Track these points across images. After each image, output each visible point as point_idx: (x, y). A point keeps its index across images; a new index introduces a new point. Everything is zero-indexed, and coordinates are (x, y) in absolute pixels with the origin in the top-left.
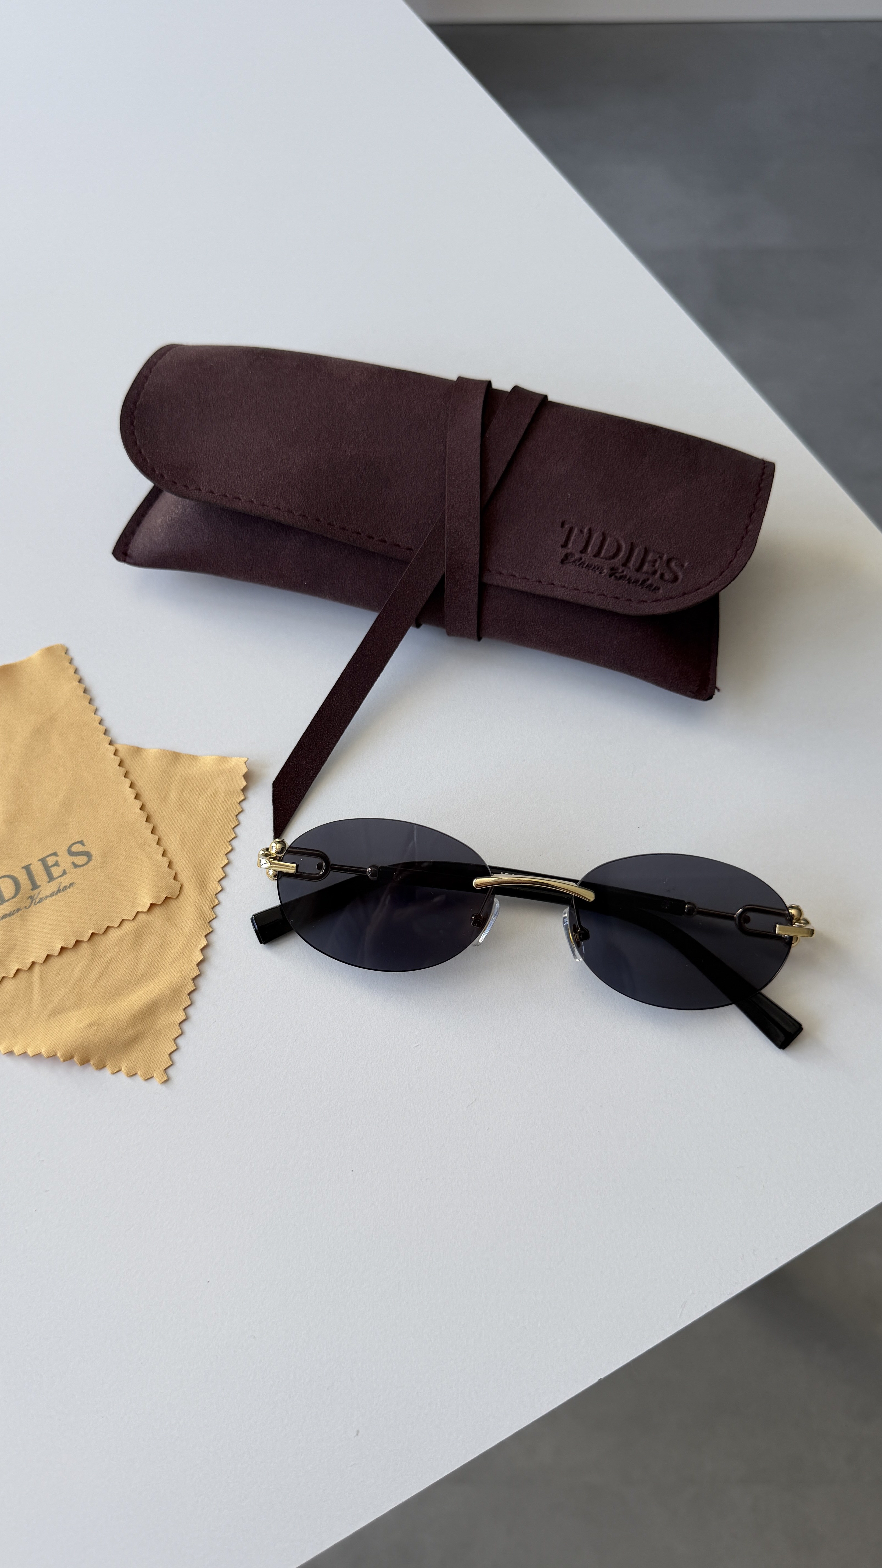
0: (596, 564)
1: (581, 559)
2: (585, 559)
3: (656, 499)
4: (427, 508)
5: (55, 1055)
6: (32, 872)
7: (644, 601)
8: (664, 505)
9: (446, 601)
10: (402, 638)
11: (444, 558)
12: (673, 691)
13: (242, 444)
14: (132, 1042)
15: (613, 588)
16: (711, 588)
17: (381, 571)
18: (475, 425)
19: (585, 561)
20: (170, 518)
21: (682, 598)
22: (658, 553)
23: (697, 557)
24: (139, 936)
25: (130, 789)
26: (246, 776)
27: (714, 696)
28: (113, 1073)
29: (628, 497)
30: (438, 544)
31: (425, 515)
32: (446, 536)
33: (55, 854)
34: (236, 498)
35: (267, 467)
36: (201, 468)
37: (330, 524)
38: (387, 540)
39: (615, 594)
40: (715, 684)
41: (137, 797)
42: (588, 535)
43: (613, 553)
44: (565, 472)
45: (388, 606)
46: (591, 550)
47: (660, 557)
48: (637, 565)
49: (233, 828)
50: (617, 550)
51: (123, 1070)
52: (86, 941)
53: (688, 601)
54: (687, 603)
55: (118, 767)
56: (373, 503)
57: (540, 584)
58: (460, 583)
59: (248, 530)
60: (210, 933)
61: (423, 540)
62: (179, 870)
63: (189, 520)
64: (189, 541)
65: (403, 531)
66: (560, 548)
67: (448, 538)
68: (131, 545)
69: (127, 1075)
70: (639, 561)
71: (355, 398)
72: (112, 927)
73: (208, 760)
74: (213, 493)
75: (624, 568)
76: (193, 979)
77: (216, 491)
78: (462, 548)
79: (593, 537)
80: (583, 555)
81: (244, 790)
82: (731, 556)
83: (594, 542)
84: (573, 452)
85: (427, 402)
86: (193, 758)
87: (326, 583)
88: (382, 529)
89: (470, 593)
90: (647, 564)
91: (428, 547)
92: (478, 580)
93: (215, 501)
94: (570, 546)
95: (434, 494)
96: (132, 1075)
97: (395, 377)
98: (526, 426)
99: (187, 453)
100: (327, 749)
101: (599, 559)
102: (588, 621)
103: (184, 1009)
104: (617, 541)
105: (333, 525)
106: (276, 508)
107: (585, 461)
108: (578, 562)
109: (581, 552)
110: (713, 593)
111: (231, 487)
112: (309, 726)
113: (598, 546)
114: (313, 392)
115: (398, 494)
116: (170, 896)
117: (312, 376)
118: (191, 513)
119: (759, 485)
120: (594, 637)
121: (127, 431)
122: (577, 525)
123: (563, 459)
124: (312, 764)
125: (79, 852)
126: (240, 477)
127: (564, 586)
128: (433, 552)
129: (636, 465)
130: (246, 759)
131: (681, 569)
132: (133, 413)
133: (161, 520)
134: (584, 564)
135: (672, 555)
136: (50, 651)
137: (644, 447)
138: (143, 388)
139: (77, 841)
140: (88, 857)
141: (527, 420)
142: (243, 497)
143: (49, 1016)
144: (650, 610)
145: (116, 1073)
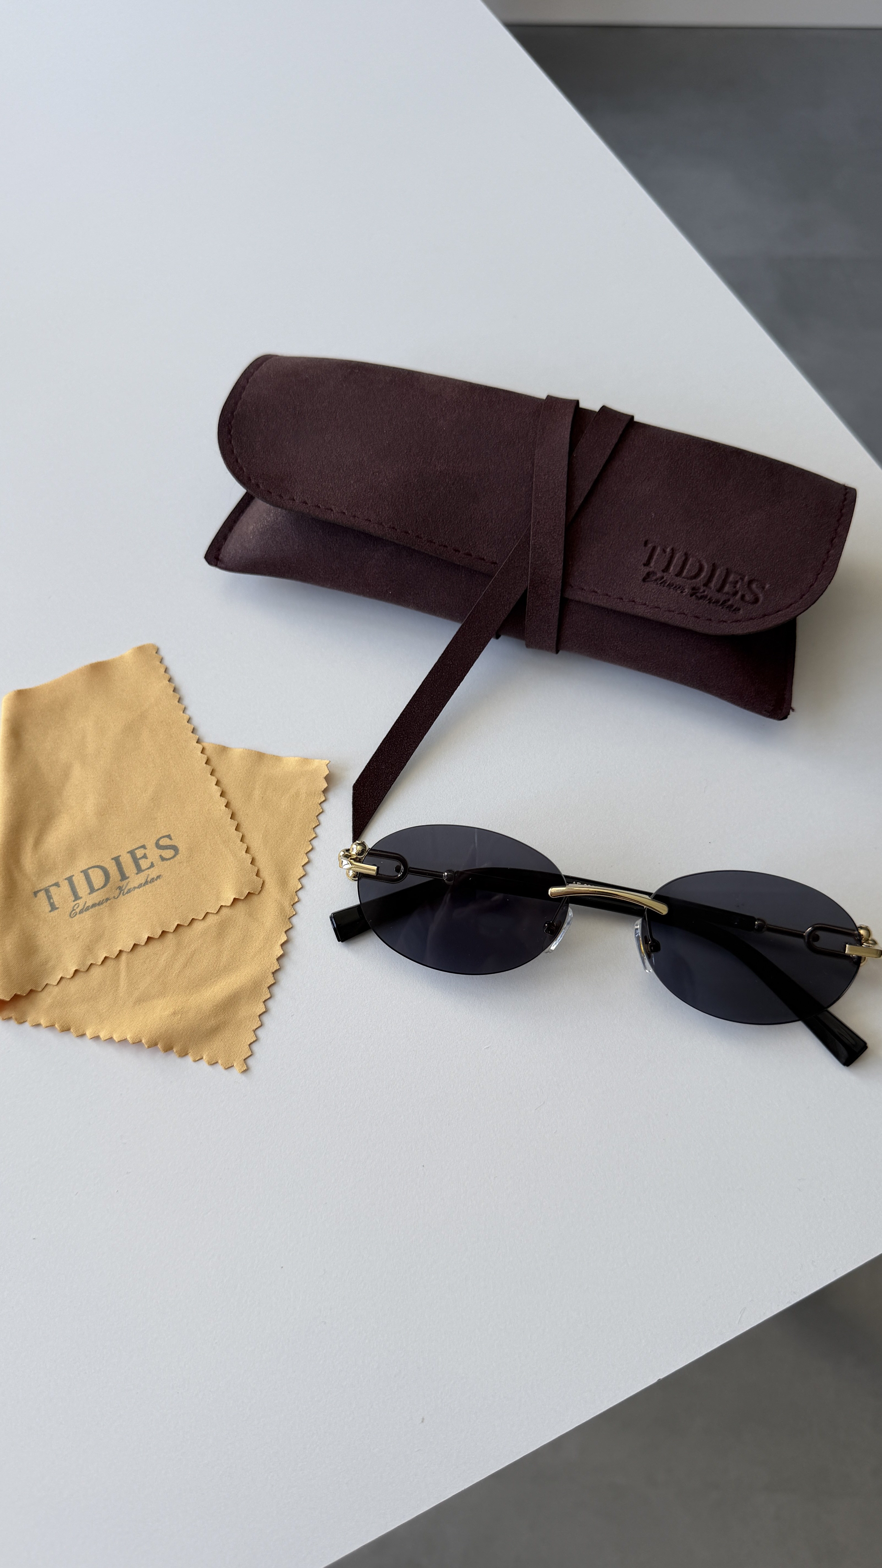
0: (678, 583)
1: (663, 578)
2: (667, 578)
3: (739, 522)
4: (513, 523)
5: (141, 1041)
6: (121, 863)
7: (724, 622)
8: (746, 527)
9: (528, 614)
10: (483, 649)
11: (528, 573)
12: (748, 709)
13: (336, 456)
14: (213, 1032)
15: (693, 607)
16: (792, 610)
17: (465, 583)
18: (563, 444)
19: (666, 580)
20: (262, 526)
21: (762, 619)
22: (740, 574)
23: (778, 580)
24: (222, 930)
25: (216, 787)
26: (328, 778)
27: (788, 716)
28: (195, 1061)
29: (711, 519)
30: (522, 559)
31: (511, 530)
32: (531, 552)
33: (144, 847)
34: (328, 509)
35: (359, 479)
36: (295, 479)
37: (418, 537)
38: (472, 554)
39: (696, 613)
40: (791, 704)
41: (223, 794)
42: (670, 554)
43: (694, 573)
44: (650, 492)
45: (470, 617)
46: (672, 570)
47: (741, 578)
48: (718, 586)
49: (314, 828)
50: (699, 570)
51: (204, 1058)
52: (171, 932)
53: (768, 623)
54: (767, 625)
55: (205, 765)
56: (461, 518)
57: (621, 601)
58: (542, 597)
59: (337, 540)
60: (290, 929)
61: (508, 555)
62: (261, 867)
63: (280, 529)
64: (279, 548)
65: (488, 545)
66: (642, 566)
67: (532, 552)
68: (222, 550)
69: (208, 1063)
70: (721, 581)
71: (446, 413)
72: (196, 919)
73: (291, 761)
74: (306, 503)
75: (705, 588)
76: (273, 973)
77: (309, 502)
78: (546, 564)
79: (675, 557)
80: (665, 574)
81: (325, 791)
82: (812, 580)
83: (676, 562)
84: (658, 472)
85: (516, 420)
86: (277, 759)
87: (410, 593)
88: (468, 543)
89: (551, 608)
90: (728, 585)
91: (513, 562)
92: (560, 595)
93: (308, 511)
94: (652, 564)
95: (520, 510)
96: (213, 1063)
97: (486, 394)
98: (613, 447)
99: (282, 463)
100: (406, 754)
101: (681, 579)
102: (667, 638)
103: (264, 1002)
104: (700, 562)
105: (421, 538)
106: (366, 520)
107: (669, 482)
108: (660, 580)
109: (663, 571)
110: (793, 616)
111: (324, 498)
112: (389, 732)
113: (680, 566)
114: (405, 407)
115: (484, 509)
116: (252, 892)
117: (404, 390)
118: (283, 521)
119: (841, 510)
120: (671, 654)
121: (225, 440)
122: (660, 544)
123: (648, 479)
124: (391, 769)
125: (166, 846)
126: (332, 489)
127: (645, 604)
128: (517, 567)
129: (720, 488)
130: (328, 762)
131: (762, 591)
132: (230, 423)
133: (253, 527)
134: (665, 583)
135: (753, 577)
136: (141, 649)
137: (728, 470)
138: (241, 398)
139: (164, 835)
140: (174, 850)
141: (615, 441)
142: (335, 508)
143: (135, 1003)
144: (730, 630)
145: (198, 1060)
